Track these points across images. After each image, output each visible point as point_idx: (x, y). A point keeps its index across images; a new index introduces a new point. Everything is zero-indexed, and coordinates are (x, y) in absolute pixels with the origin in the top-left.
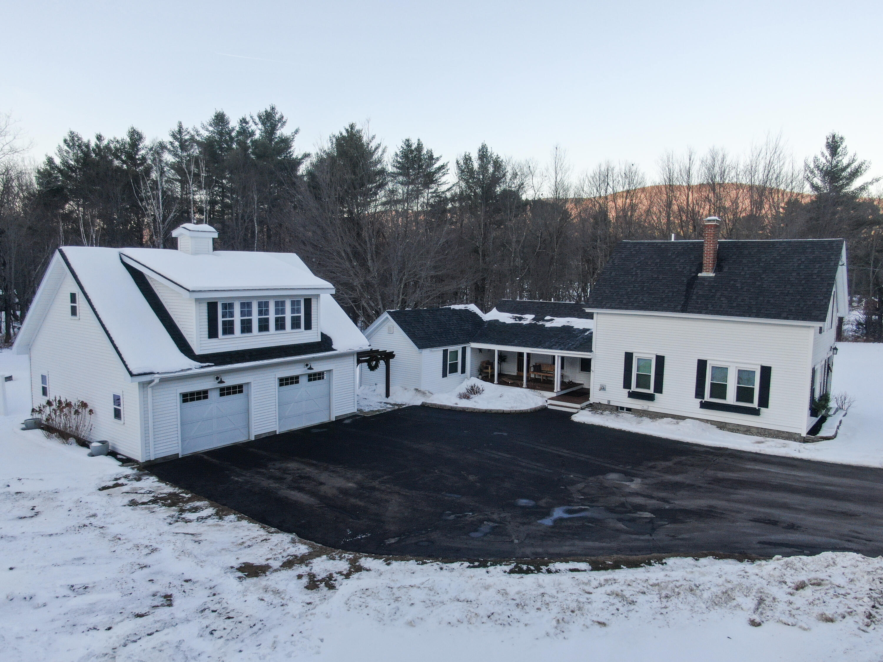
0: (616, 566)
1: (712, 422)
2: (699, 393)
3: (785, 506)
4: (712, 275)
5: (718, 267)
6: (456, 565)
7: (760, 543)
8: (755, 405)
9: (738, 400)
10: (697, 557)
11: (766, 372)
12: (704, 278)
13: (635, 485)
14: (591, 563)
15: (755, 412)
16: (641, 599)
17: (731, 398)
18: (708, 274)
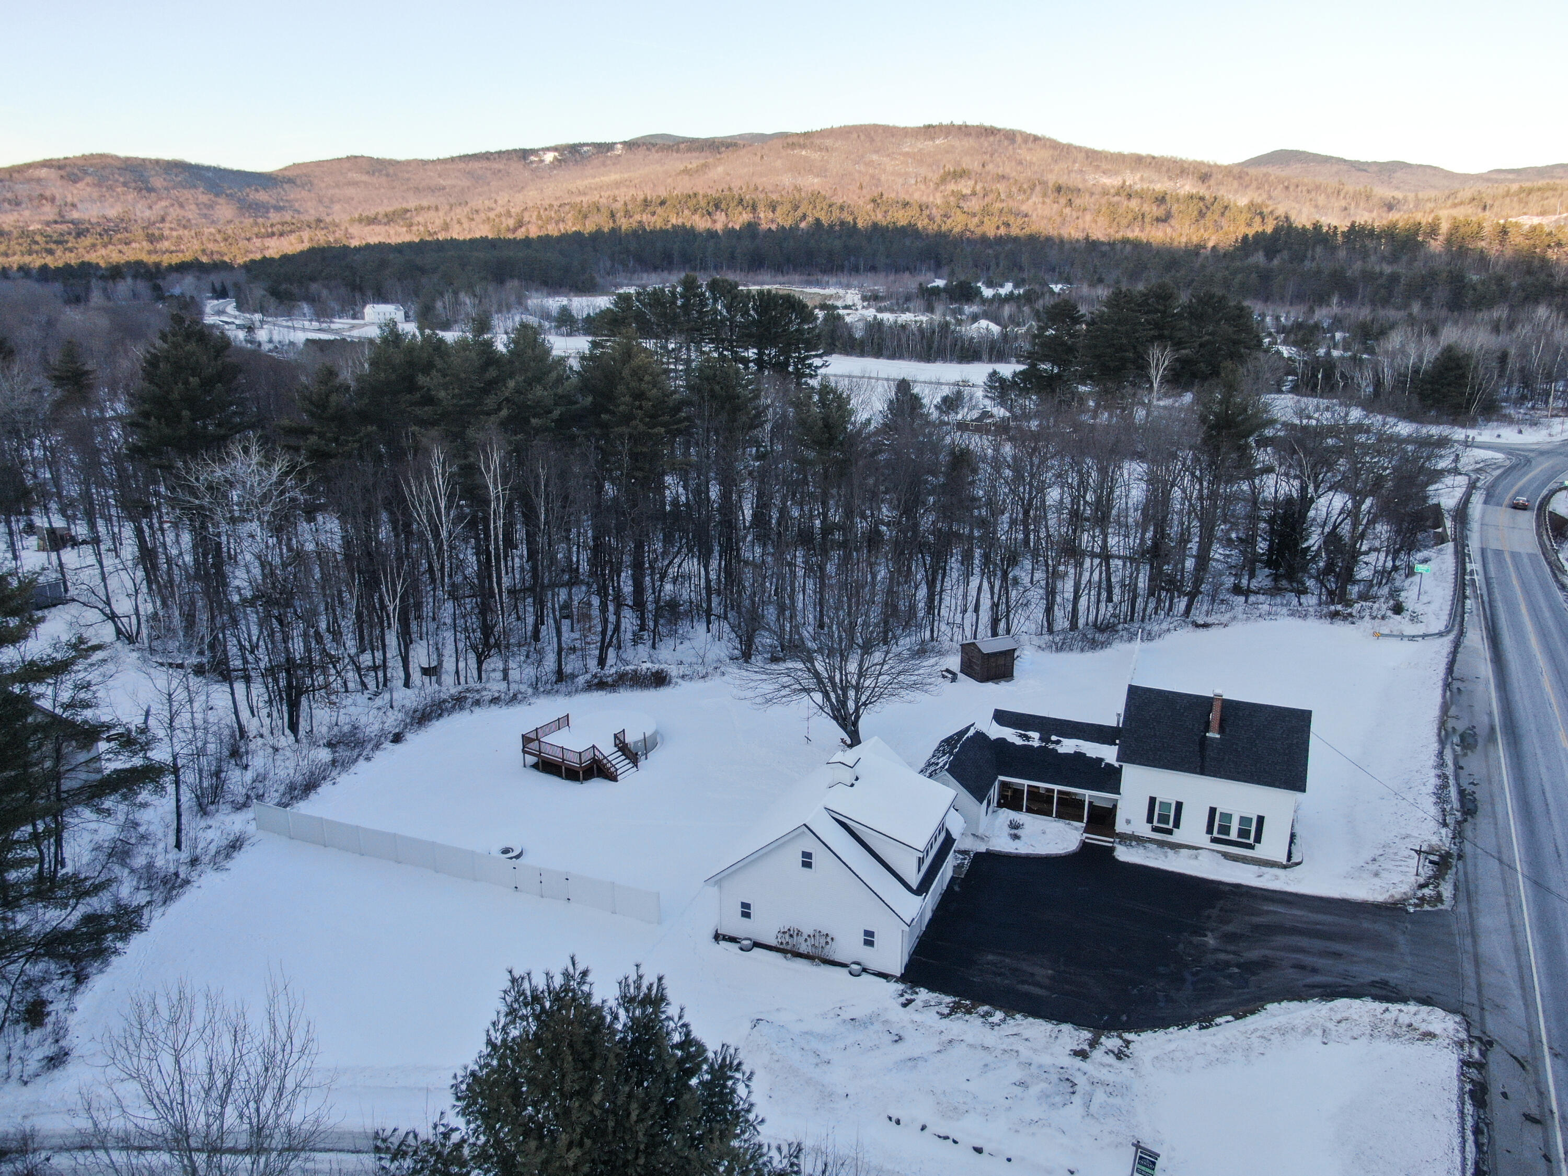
0: (1245, 1016)
1: (1218, 852)
2: (1210, 830)
3: (1302, 950)
4: (1218, 736)
5: (1221, 730)
6: (1171, 1029)
7: (1305, 986)
8: (1251, 841)
9: (1239, 836)
10: (1279, 1001)
11: (1261, 820)
12: (1211, 738)
13: (1211, 940)
14: (1233, 1015)
15: (1251, 847)
16: (1272, 1037)
17: (1233, 835)
18: (1213, 735)
